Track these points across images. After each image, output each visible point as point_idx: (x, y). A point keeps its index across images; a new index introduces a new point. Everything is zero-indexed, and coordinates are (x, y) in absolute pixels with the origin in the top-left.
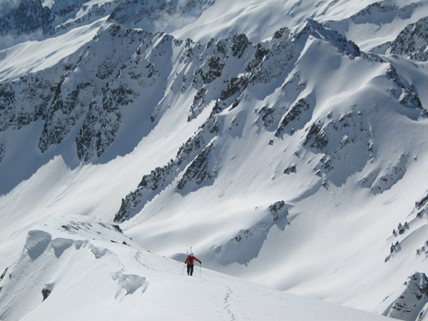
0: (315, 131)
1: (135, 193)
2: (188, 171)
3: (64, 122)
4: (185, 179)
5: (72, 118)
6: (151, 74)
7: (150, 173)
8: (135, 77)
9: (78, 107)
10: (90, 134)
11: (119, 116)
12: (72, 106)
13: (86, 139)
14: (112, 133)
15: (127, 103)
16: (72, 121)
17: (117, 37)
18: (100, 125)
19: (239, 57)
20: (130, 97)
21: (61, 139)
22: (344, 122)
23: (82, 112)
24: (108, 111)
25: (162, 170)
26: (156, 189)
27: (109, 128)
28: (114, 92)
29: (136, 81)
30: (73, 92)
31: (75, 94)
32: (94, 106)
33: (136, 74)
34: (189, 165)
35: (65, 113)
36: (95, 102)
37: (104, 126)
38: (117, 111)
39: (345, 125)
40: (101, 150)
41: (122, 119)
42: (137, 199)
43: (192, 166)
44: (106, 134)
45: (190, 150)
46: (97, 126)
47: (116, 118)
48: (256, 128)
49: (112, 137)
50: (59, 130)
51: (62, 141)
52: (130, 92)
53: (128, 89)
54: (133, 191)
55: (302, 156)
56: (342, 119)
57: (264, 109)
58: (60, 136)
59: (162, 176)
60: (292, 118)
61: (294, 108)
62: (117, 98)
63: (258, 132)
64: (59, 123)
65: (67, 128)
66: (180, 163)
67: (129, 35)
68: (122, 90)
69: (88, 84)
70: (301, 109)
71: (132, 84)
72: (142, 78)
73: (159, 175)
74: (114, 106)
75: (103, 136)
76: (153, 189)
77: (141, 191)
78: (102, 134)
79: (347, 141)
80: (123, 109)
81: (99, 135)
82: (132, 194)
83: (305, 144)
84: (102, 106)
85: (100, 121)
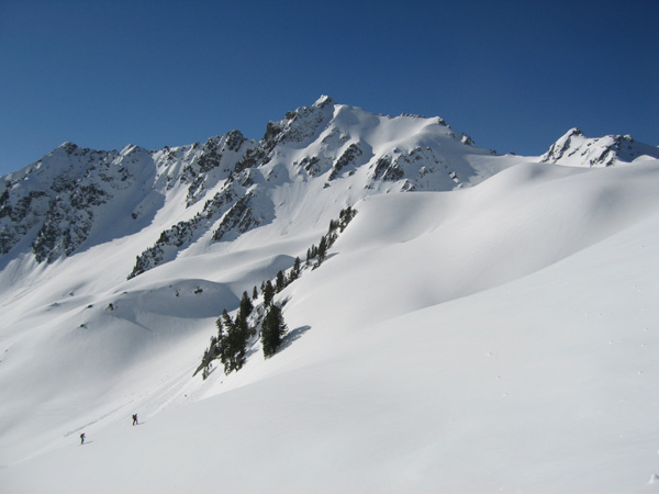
0: (383, 165)
1: (154, 249)
2: (226, 220)
3: (13, 230)
4: (223, 229)
5: (23, 227)
6: (126, 177)
7: (170, 228)
8: (108, 180)
9: (30, 216)
10: (54, 233)
11: (90, 214)
12: (24, 214)
13: (49, 239)
14: (85, 230)
15: (99, 204)
16: (23, 230)
17: (72, 155)
18: (68, 222)
19: (237, 150)
20: (102, 198)
21: (9, 248)
22: (415, 155)
23: (36, 221)
24: (79, 208)
25: (188, 224)
26: (181, 245)
27: (80, 225)
28: (84, 189)
29: (107, 183)
30: (25, 198)
31: (27, 201)
32: (58, 203)
33: (108, 176)
34: (227, 213)
35: (14, 220)
36: (59, 200)
37: (74, 223)
38: (88, 209)
39: (418, 158)
40: (70, 248)
41: (95, 219)
42: (158, 255)
43: (231, 214)
44: (76, 231)
45: (221, 203)
46: (64, 224)
47: (88, 216)
48: (301, 177)
49: (83, 234)
50: (6, 237)
51: (10, 251)
52: (102, 193)
53: (99, 189)
54: (152, 246)
55: (376, 187)
56: (412, 153)
57: (305, 161)
58: (7, 245)
59: (187, 230)
60: (346, 163)
61: (347, 152)
62: (88, 196)
63: (305, 180)
64: (7, 230)
65: (17, 236)
66: (209, 216)
67: (87, 154)
68: (92, 189)
69: (42, 193)
70: (354, 154)
71: (103, 186)
72: (115, 181)
73: (184, 230)
74: (85, 203)
75: (73, 234)
76: (178, 245)
77: (162, 247)
78: (72, 230)
79: (426, 172)
80: (94, 208)
81: (67, 232)
82: (151, 250)
83: (375, 178)
84: (69, 203)
85: (67, 219)
